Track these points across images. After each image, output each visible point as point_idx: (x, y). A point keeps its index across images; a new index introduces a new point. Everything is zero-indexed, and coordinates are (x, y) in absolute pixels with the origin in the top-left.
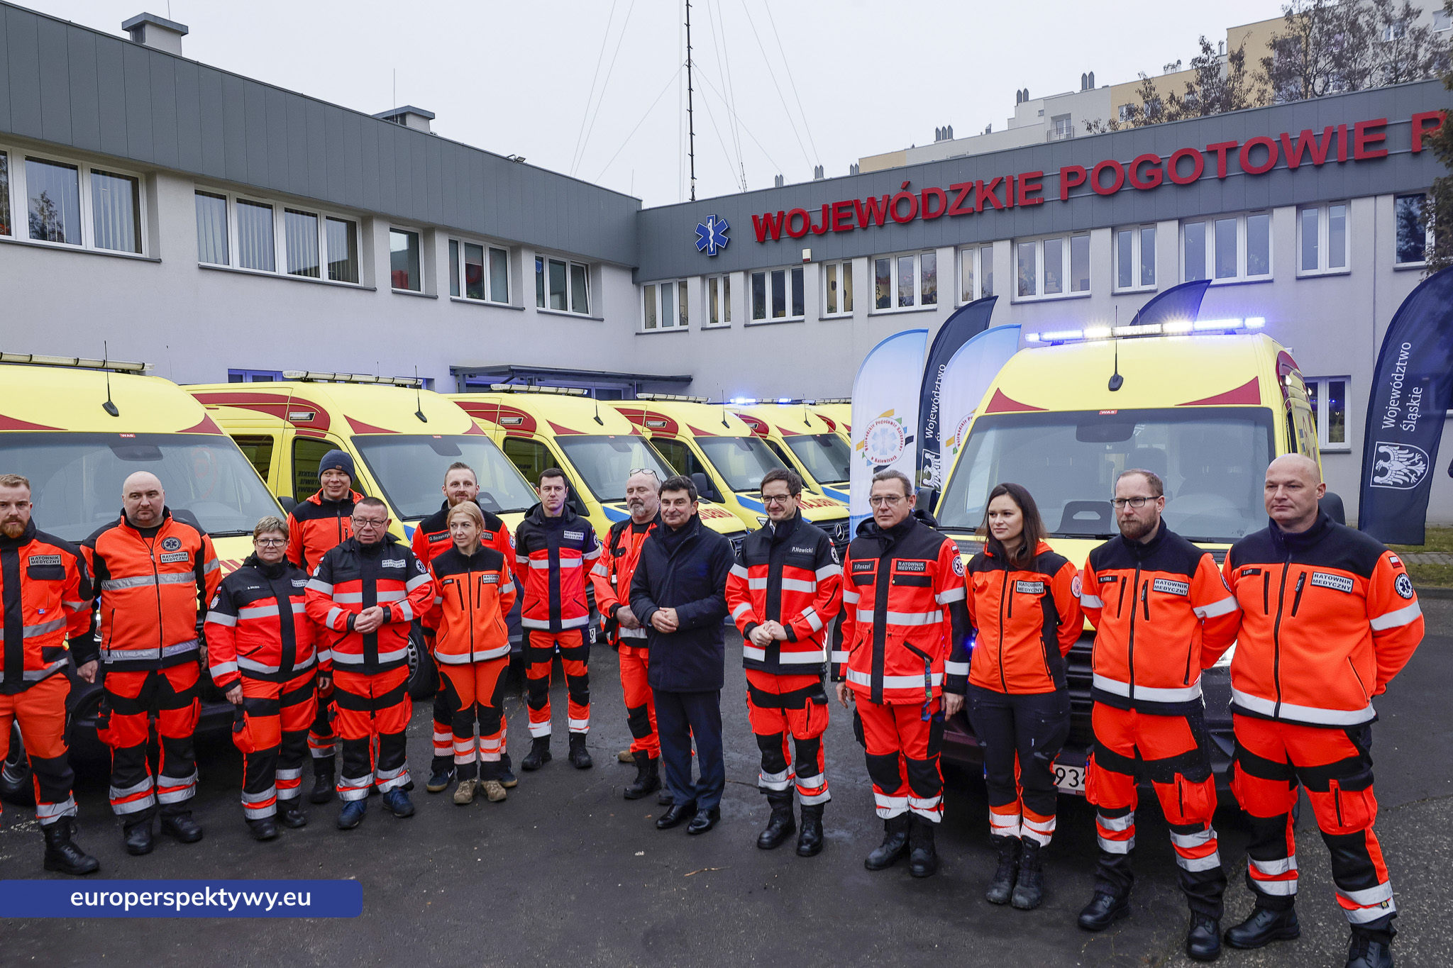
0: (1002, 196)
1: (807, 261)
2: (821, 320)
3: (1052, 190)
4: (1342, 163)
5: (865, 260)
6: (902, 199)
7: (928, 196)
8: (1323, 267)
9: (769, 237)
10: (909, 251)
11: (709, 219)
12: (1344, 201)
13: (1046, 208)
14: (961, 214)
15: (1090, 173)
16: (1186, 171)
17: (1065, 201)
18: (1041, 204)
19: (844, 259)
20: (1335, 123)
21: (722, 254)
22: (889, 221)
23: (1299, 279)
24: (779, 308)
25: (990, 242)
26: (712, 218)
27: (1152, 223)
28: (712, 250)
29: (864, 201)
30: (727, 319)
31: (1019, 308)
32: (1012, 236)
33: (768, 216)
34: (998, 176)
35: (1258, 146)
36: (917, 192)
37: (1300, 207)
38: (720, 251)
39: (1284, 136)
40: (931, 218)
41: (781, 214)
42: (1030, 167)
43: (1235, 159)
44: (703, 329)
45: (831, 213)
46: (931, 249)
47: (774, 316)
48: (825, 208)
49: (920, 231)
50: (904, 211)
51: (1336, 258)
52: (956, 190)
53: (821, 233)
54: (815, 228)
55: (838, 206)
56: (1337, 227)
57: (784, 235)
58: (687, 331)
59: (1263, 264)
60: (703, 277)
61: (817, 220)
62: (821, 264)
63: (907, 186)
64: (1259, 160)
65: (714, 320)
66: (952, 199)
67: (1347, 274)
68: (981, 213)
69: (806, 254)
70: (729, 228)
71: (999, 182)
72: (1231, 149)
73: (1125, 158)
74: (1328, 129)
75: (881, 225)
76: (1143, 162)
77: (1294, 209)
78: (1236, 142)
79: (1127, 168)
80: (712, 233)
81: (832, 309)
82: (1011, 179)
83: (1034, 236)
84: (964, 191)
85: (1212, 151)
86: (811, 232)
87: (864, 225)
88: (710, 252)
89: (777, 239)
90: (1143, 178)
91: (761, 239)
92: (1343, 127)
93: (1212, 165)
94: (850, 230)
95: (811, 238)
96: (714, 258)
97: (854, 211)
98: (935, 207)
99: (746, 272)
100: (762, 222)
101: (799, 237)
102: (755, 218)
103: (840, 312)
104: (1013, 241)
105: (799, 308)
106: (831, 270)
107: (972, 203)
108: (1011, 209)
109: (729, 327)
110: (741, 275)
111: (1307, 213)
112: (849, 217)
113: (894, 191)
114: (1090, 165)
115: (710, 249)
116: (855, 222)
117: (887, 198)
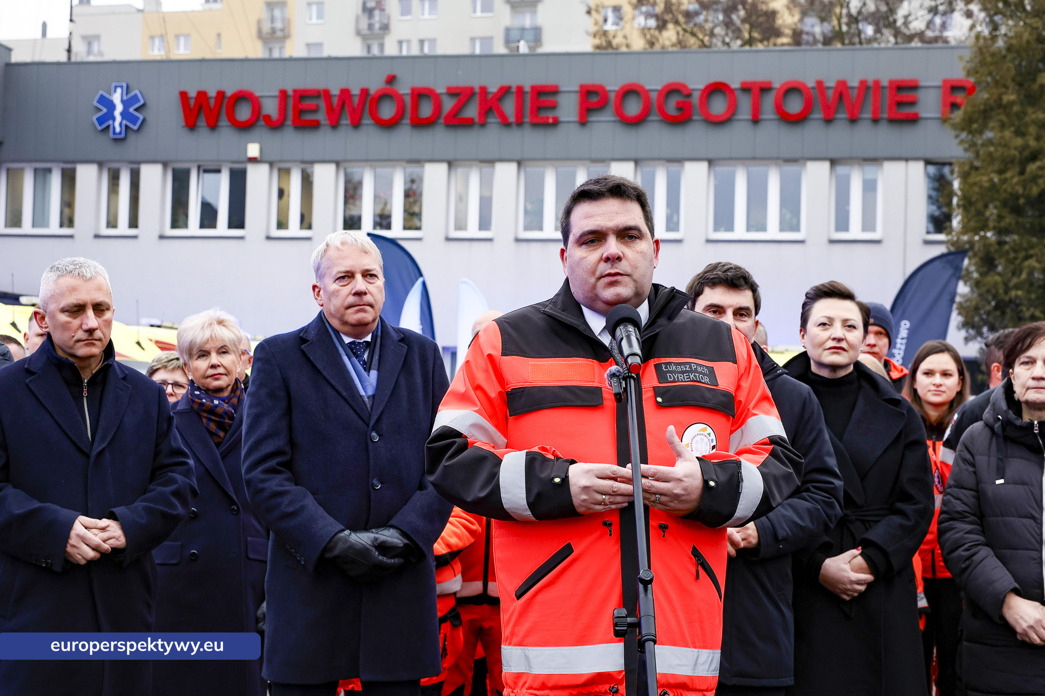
0: (509, 107)
1: (253, 160)
2: (269, 238)
3: (568, 107)
4: (876, 120)
5: (332, 168)
6: (383, 96)
7: (419, 95)
8: (855, 231)
9: (202, 122)
10: (391, 161)
11: (116, 87)
12: (875, 160)
13: (562, 130)
14: (456, 121)
15: (612, 96)
16: (718, 106)
17: (583, 122)
18: (556, 122)
19: (303, 162)
20: (870, 79)
21: (132, 138)
22: (367, 120)
23: (832, 242)
24: (209, 216)
25: (492, 162)
26: (122, 87)
27: (680, 161)
28: (118, 129)
29: (335, 92)
30: (134, 222)
31: (524, 245)
32: (518, 157)
33: (202, 95)
34: (506, 83)
35: (792, 89)
36: (404, 89)
37: (833, 162)
38: (130, 134)
39: (820, 84)
40: (419, 123)
41: (221, 94)
42: (542, 79)
43: (768, 103)
44: (97, 236)
45: (290, 103)
46: (419, 162)
47: (202, 226)
48: (283, 94)
49: (405, 137)
50: (387, 111)
51: (868, 223)
52: (453, 92)
53: (275, 125)
54: (267, 118)
55: (301, 95)
56: (870, 187)
57: (224, 122)
58: (71, 237)
59: (794, 221)
60: (101, 164)
61: (271, 108)
62: (271, 164)
63: (391, 79)
64: (794, 106)
65: (112, 223)
66: (448, 105)
67: (878, 242)
68: (483, 124)
69: (253, 150)
70: (144, 105)
71: (504, 91)
72: (765, 88)
73: (654, 84)
74: (863, 83)
75: (356, 124)
76: (672, 90)
77: (826, 165)
78: (770, 83)
79: (654, 96)
80: (119, 108)
81: (282, 224)
82: (520, 90)
83: (545, 160)
84: (463, 95)
85: (746, 88)
86: (262, 123)
87: (334, 124)
88: (114, 133)
89: (213, 125)
90: (671, 107)
91: (191, 124)
92: (877, 83)
93: (745, 104)
94: (315, 125)
95: (261, 130)
96: (119, 140)
97: (322, 104)
98: (426, 110)
99: (165, 165)
100: (192, 102)
101: (245, 127)
102: (184, 95)
103: (294, 228)
104: (519, 163)
105: (237, 220)
106: (284, 172)
107: (472, 111)
108: (519, 123)
109: (135, 237)
110: (157, 169)
111: (841, 170)
112: (315, 110)
113: (375, 85)
114: (613, 86)
115: (114, 128)
116: (322, 116)
117: (364, 92)
